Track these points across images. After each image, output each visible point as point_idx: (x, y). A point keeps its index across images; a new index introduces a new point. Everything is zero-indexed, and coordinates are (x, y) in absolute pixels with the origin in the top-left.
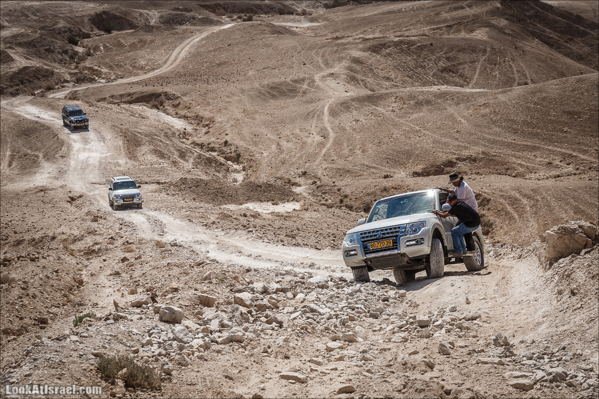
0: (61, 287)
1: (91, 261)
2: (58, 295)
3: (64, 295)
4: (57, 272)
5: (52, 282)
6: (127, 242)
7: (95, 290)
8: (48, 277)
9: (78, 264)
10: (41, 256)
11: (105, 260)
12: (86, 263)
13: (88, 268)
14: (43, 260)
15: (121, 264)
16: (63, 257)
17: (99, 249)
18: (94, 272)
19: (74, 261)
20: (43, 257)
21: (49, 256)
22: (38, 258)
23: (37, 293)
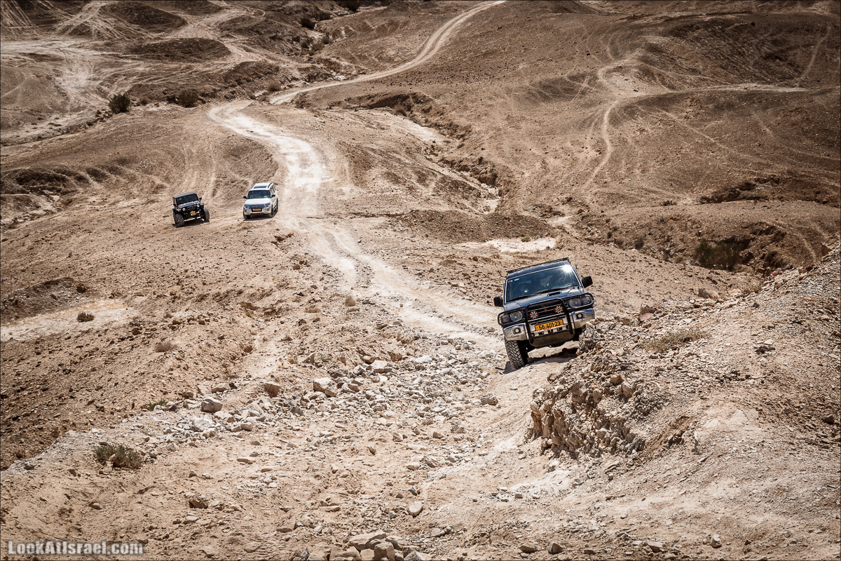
0: (222, 356)
1: (269, 323)
2: (217, 365)
3: (223, 365)
4: (221, 338)
5: (212, 350)
6: (314, 299)
7: (256, 359)
8: (209, 345)
9: (253, 326)
10: (212, 318)
11: (282, 323)
12: (262, 325)
13: (263, 332)
14: (213, 324)
15: (297, 328)
16: (237, 319)
17: (280, 309)
18: (267, 337)
19: (249, 324)
20: (214, 320)
21: (222, 317)
22: (208, 321)
23: (191, 365)
